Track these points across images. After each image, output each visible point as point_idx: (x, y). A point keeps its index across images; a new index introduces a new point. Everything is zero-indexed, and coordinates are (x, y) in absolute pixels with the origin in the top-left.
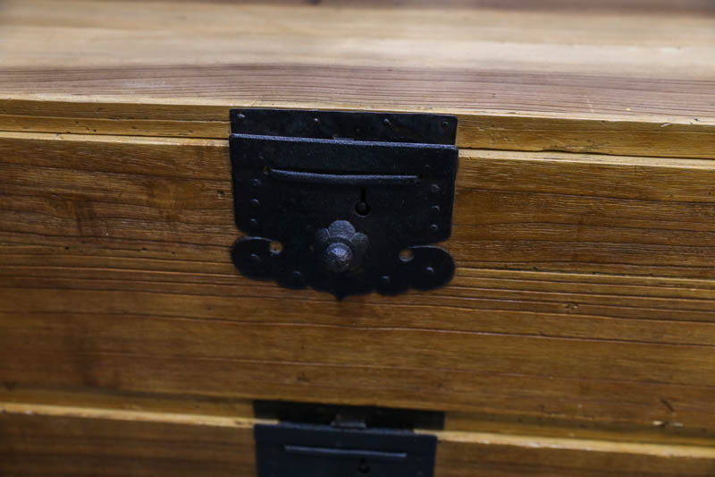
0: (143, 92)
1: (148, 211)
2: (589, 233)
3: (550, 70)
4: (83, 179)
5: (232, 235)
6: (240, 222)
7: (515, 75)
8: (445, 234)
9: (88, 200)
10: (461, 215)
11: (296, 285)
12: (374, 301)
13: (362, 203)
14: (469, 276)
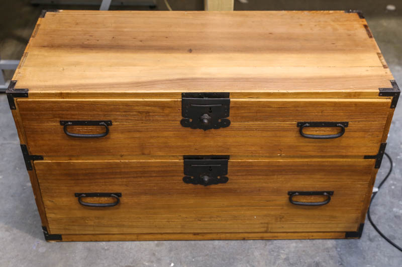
0: (161, 89)
1: (162, 114)
2: (258, 114)
3: (250, 77)
4: (148, 108)
5: (181, 118)
6: (183, 115)
7: (242, 78)
8: (228, 116)
9: (149, 112)
10: (231, 112)
11: (195, 128)
12: (213, 131)
13: (210, 111)
14: (234, 124)
